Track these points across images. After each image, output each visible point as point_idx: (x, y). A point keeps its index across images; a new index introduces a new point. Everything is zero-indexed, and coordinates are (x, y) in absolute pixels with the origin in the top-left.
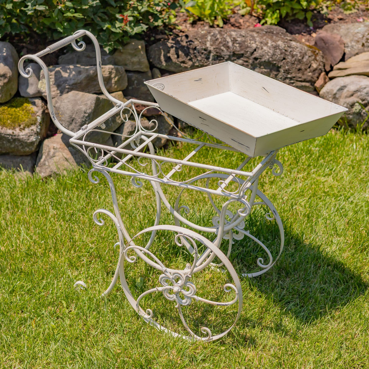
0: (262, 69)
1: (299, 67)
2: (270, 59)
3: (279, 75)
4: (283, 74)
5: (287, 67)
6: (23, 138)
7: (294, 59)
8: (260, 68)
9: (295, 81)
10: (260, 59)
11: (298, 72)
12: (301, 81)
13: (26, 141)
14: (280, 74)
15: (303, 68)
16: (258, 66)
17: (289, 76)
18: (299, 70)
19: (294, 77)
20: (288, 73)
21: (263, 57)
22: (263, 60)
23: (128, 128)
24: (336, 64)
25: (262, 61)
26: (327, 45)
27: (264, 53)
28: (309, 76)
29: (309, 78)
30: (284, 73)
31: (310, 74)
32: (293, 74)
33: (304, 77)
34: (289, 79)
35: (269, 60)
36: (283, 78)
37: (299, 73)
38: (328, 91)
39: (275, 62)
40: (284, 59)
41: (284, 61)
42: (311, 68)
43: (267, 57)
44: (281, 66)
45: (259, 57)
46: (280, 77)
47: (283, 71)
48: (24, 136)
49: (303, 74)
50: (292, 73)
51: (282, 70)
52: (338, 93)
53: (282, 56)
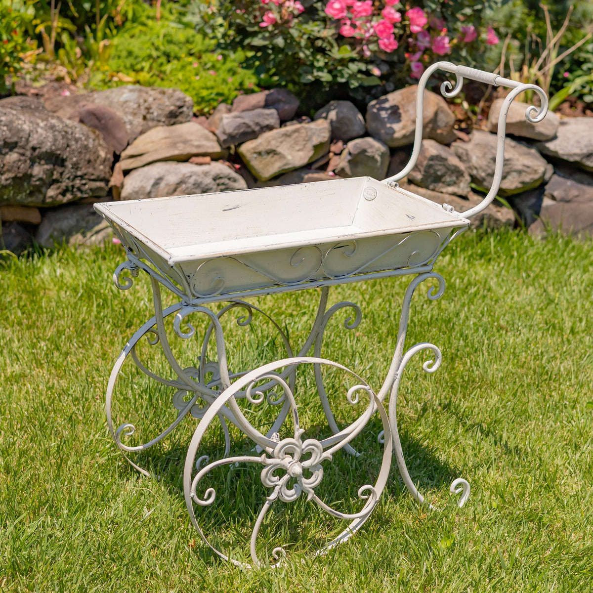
0: (43, 165)
1: (87, 157)
2: (53, 148)
3: (65, 174)
4: (72, 170)
5: (75, 159)
7: (79, 145)
8: (39, 163)
9: (87, 181)
10: (39, 148)
11: (88, 165)
12: (94, 180)
14: (67, 171)
15: (92, 158)
16: (38, 160)
17: (79, 173)
18: (89, 161)
19: (85, 174)
20: (77, 169)
21: (44, 145)
22: (44, 150)
24: (124, 150)
25: (43, 153)
26: (103, 122)
27: (42, 138)
28: (101, 171)
29: (102, 175)
30: (72, 168)
31: (101, 167)
32: (83, 169)
33: (97, 173)
34: (79, 178)
35: (51, 149)
36: (72, 177)
37: (89, 167)
39: (59, 152)
40: (68, 146)
41: (68, 149)
42: (100, 158)
43: (49, 144)
44: (67, 157)
45: (38, 146)
46: (67, 176)
47: (70, 166)
49: (94, 169)
50: (81, 168)
51: (69, 164)
52: (153, 190)
53: (65, 141)
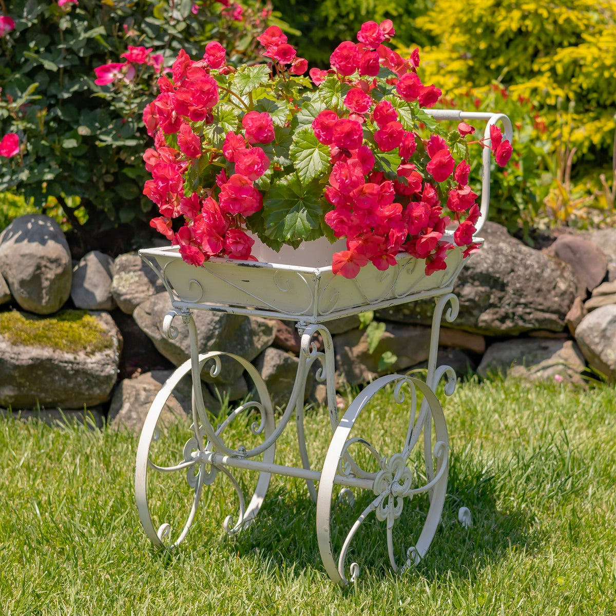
0: (477, 286)
1: (537, 285)
2: (491, 270)
3: (504, 299)
4: (513, 296)
5: (518, 285)
6: (92, 368)
7: (528, 272)
8: (472, 284)
9: (533, 310)
10: (474, 268)
11: (536, 294)
12: (542, 311)
13: (97, 373)
14: (507, 297)
15: (544, 287)
16: (470, 281)
17: (522, 301)
18: (539, 290)
19: (531, 303)
20: (521, 296)
21: (478, 266)
22: (478, 270)
23: (272, 359)
24: (597, 287)
25: (477, 274)
26: (578, 255)
27: (479, 259)
28: (555, 302)
29: (555, 307)
30: (514, 294)
31: (556, 299)
32: (529, 297)
33: (547, 304)
34: (522, 306)
35: (487, 270)
36: (512, 303)
37: (538, 296)
38: (591, 326)
39: (498, 275)
40: (513, 271)
41: (512, 274)
42: (557, 290)
43: (485, 265)
44: (508, 282)
45: (471, 266)
46: (508, 302)
47: (511, 292)
48: (95, 365)
49: (545, 299)
50: (526, 296)
51: (510, 290)
52: (609, 328)
53: (509, 265)
